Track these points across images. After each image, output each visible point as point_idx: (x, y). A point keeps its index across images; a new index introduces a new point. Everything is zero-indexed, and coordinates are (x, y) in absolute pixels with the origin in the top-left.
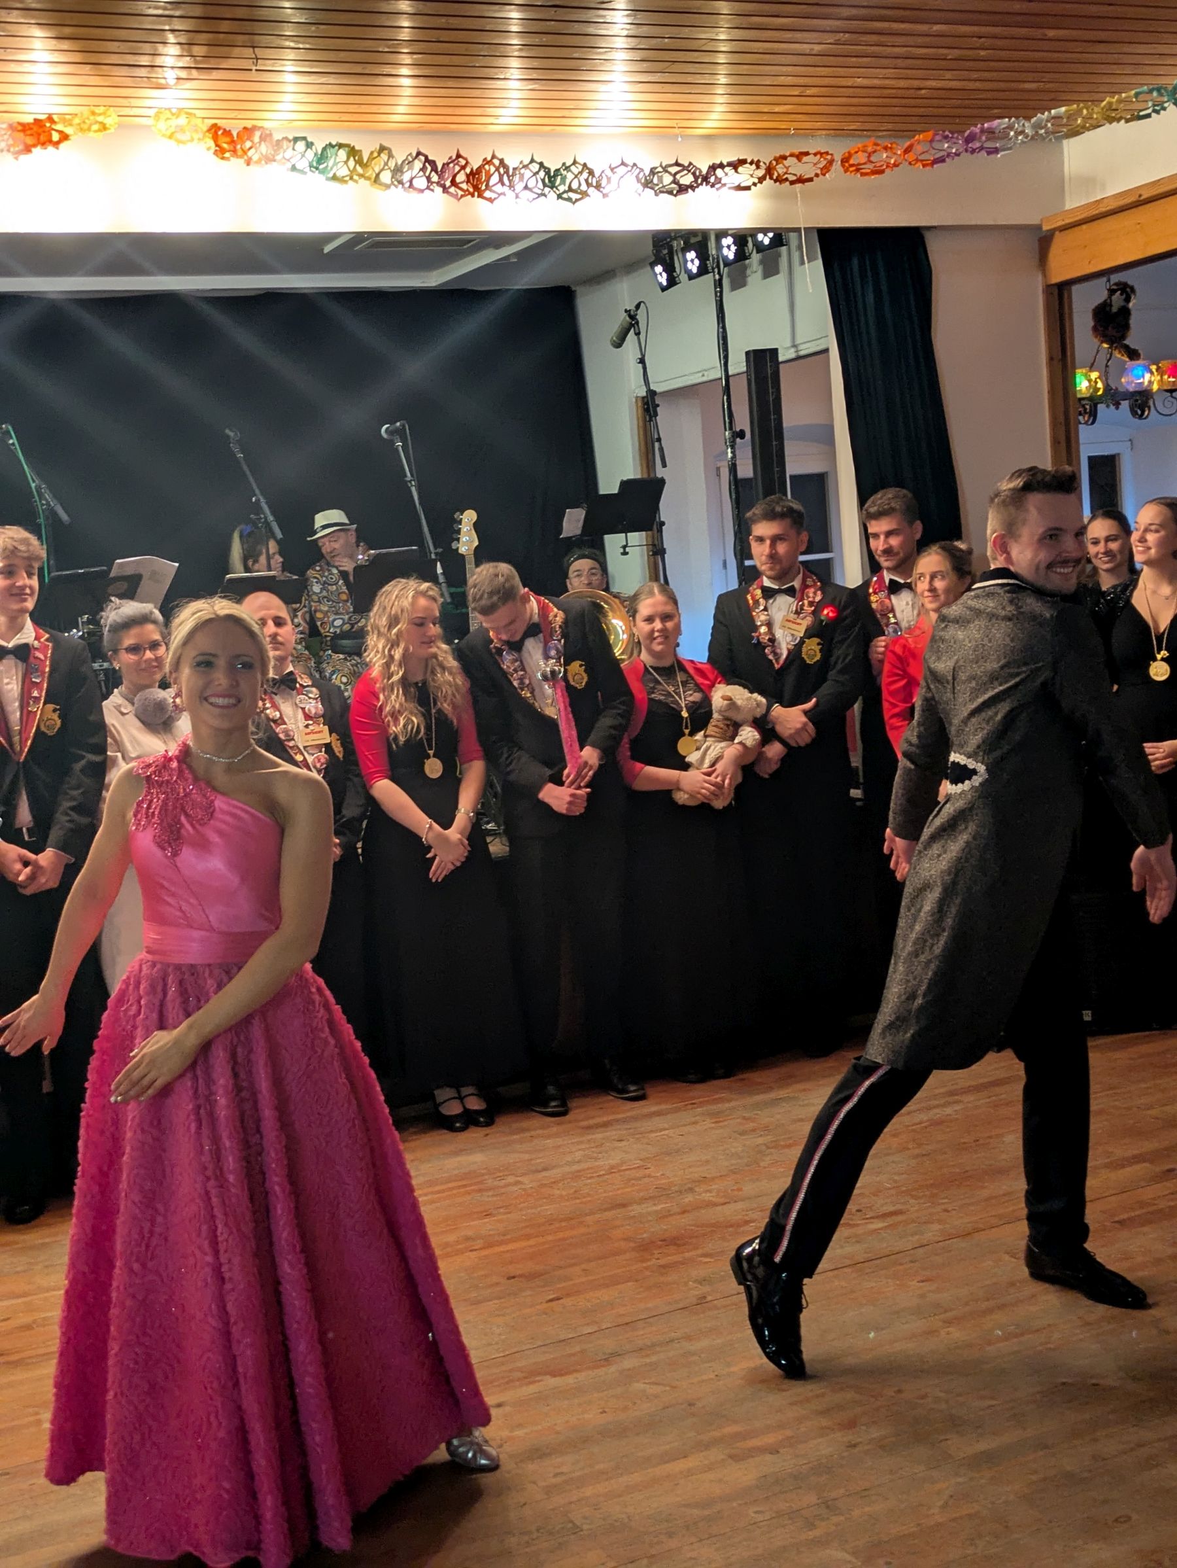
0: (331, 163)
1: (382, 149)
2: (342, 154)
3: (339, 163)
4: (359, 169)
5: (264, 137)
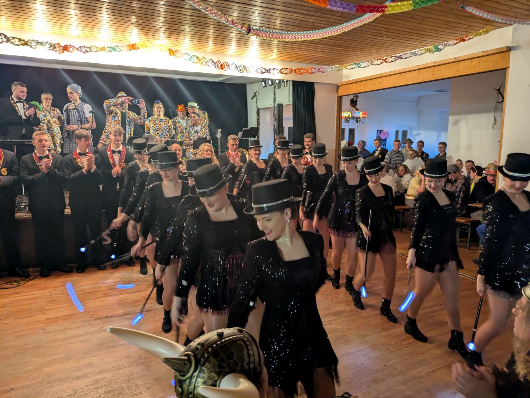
0: (193, 59)
1: (204, 58)
2: (195, 58)
4: (199, 61)
5: (180, 52)
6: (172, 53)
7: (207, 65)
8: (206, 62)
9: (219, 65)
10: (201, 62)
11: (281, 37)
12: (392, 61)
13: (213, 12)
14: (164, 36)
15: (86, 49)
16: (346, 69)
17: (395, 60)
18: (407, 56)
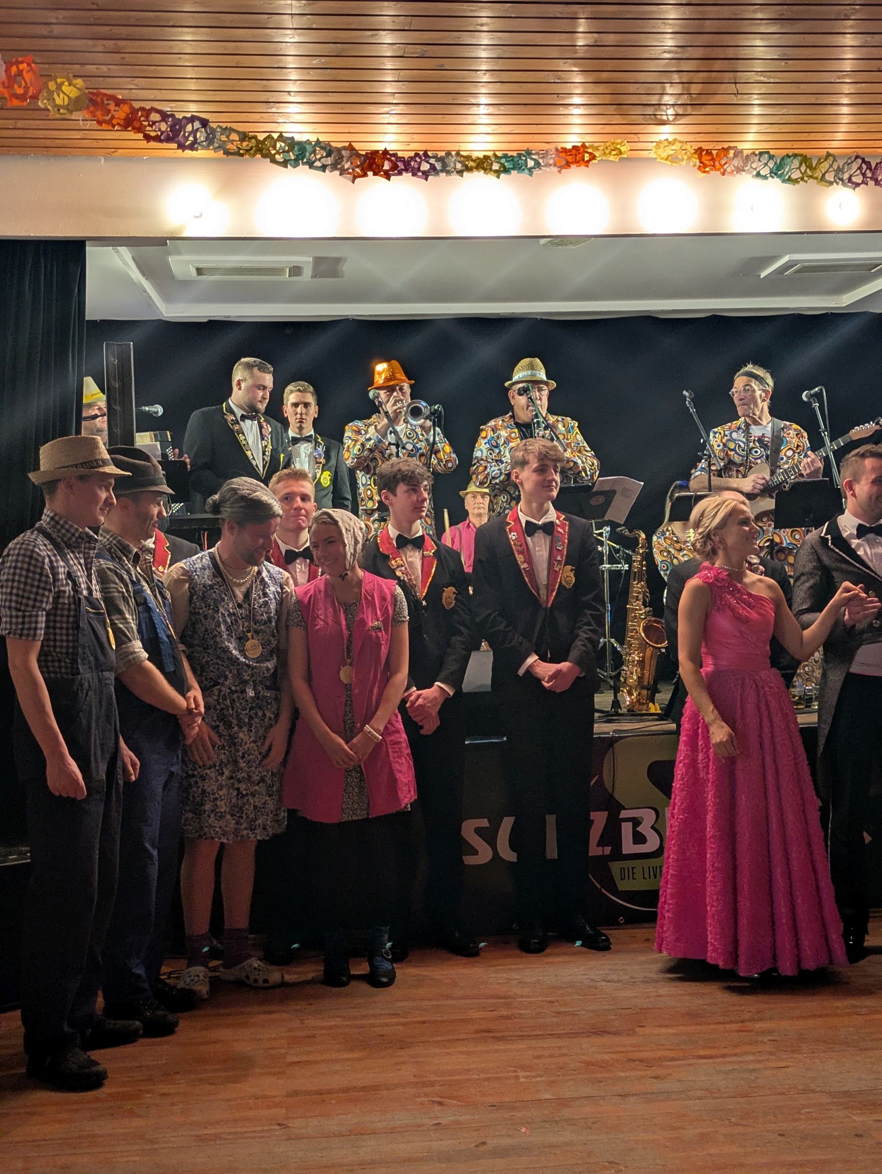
0: (787, 169)
1: (828, 155)
2: (796, 163)
4: (809, 172)
6: (707, 162)
7: (842, 180)
8: (840, 170)
10: (818, 174)
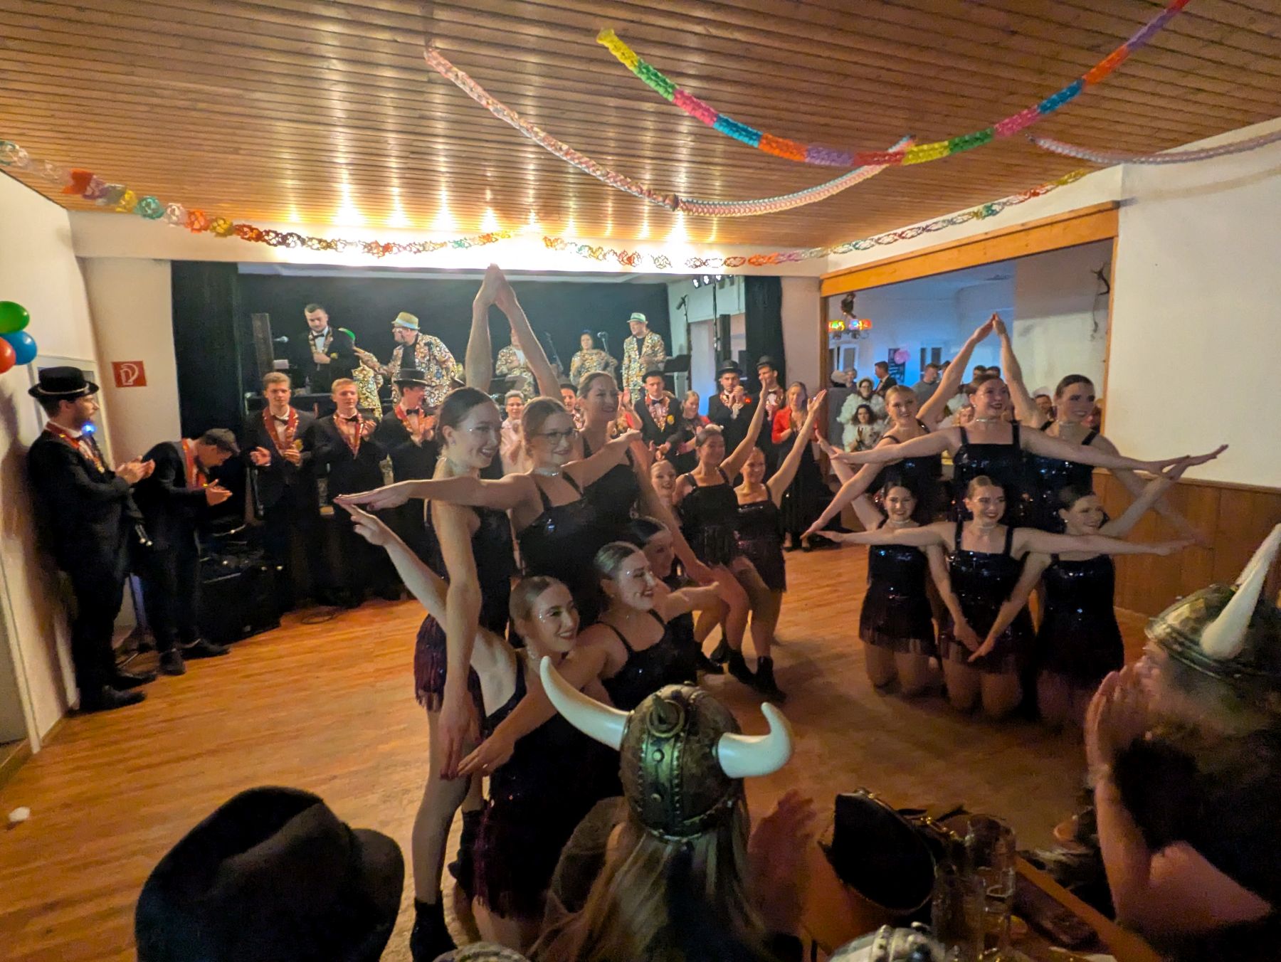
1: (600, 248)
2: (587, 249)
3: (586, 252)
4: (592, 254)
5: (562, 242)
6: (549, 244)
7: (605, 259)
9: (625, 258)
10: (595, 255)
11: (727, 212)
12: (913, 237)
13: (618, 179)
14: (537, 217)
15: (418, 247)
16: (835, 253)
17: (919, 234)
18: (939, 226)
